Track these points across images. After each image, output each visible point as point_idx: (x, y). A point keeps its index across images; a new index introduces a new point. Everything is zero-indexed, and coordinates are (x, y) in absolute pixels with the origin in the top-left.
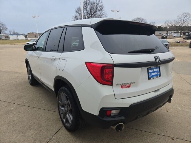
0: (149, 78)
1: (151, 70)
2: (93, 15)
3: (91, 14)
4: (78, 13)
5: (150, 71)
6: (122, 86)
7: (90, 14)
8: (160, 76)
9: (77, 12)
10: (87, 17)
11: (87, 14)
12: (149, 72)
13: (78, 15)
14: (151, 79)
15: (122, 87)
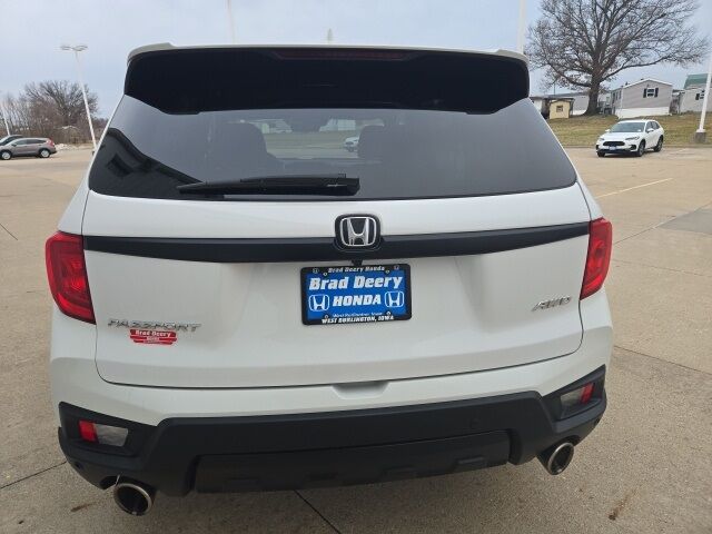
0: (309, 319)
1: (323, 278)
2: (620, 13)
3: (612, 8)
4: (552, 12)
5: (315, 284)
6: (133, 332)
7: (605, 10)
8: (404, 314)
9: (546, 8)
10: (591, 22)
11: (595, 10)
12: (312, 288)
13: (552, 21)
14: (317, 322)
15: (138, 339)
